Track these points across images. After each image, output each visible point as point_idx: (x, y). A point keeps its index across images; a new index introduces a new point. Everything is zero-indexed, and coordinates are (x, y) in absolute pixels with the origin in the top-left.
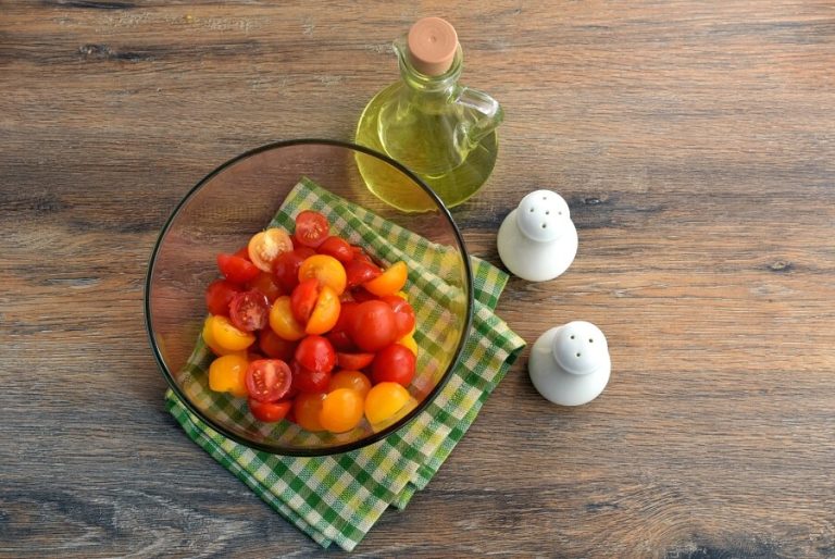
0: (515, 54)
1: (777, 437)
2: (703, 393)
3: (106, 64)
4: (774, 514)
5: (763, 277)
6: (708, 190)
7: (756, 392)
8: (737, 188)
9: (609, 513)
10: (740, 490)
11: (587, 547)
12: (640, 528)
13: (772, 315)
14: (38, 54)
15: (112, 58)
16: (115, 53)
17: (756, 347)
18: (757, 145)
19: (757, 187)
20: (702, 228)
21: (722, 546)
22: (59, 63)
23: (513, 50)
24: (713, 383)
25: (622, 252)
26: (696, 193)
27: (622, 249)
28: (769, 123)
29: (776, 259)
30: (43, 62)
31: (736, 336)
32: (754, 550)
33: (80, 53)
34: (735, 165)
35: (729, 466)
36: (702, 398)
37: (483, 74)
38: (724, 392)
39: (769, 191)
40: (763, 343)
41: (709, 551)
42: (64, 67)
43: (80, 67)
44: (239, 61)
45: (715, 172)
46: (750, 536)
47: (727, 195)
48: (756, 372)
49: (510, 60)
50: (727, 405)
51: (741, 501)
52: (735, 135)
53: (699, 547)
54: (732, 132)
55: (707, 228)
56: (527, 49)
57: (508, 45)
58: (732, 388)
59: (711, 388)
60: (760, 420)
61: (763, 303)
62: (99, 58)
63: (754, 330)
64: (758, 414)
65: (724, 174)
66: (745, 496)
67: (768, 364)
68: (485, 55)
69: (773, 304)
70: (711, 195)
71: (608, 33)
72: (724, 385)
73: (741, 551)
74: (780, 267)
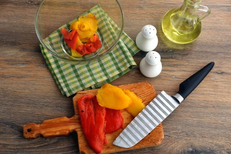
0: (148, 10)
1: (216, 120)
2: (196, 106)
3: (34, 6)
4: (215, 141)
5: (215, 75)
6: (200, 50)
7: (211, 107)
8: (209, 50)
9: (167, 138)
10: (205, 134)
11: (161, 147)
12: (176, 143)
13: (217, 86)
14: (15, 2)
15: (35, 4)
16: (36, 3)
17: (212, 94)
18: (215, 38)
19: (214, 50)
20: (198, 60)
21: (199, 149)
22: (21, 5)
23: (148, 9)
24: (199, 104)
25: (175, 66)
26: (197, 50)
27: (175, 65)
28: (219, 33)
29: (219, 70)
30: (16, 4)
31: (206, 91)
32: (208, 151)
33: (27, 3)
34: (208, 44)
35: (203, 127)
36: (196, 108)
37: (138, 15)
38: (202, 106)
39: (218, 51)
40: (214, 93)
41: (195, 151)
42: (22, 6)
43: (26, 6)
44: (71, 8)
45: (203, 45)
46: (208, 147)
47: (206, 52)
48: (212, 101)
49: (147, 11)
50: (203, 110)
51: (205, 137)
52: (209, 36)
53: (193, 149)
54: (208, 35)
55: (200, 60)
56: (152, 9)
57: (146, 7)
58: (204, 105)
59: (198, 105)
60: (212, 115)
61: (215, 82)
62: (32, 4)
63: (211, 89)
64: (212, 113)
65: (205, 46)
66: (207, 136)
67: (215, 99)
68: (140, 10)
69: (218, 83)
70: (201, 51)
71: (175, 5)
72: (202, 104)
73: (205, 151)
74: (220, 72)
